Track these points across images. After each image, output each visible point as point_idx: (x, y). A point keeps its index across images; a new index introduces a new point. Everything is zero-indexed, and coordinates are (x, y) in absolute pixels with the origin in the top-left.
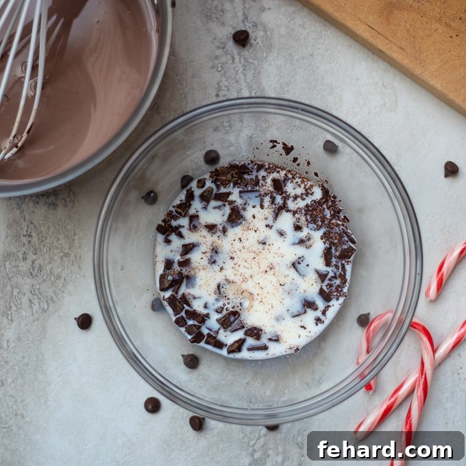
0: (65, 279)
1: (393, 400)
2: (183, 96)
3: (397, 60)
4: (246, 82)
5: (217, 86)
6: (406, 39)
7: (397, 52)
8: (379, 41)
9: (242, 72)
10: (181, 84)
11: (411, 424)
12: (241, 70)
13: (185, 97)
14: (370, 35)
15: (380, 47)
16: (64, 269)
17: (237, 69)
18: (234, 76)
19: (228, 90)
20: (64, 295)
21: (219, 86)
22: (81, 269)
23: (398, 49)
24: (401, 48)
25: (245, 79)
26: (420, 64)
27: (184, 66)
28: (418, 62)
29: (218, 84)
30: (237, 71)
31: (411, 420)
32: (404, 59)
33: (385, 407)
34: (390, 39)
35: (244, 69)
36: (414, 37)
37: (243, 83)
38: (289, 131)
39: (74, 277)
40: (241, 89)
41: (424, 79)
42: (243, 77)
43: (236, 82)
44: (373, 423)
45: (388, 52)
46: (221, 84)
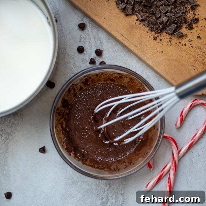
0: (16, 124)
1: (162, 172)
2: (65, 42)
3: (133, 51)
4: (93, 35)
5: (80, 37)
6: (138, 42)
7: (133, 47)
8: (125, 42)
9: (91, 31)
10: (64, 37)
11: (170, 182)
12: (90, 30)
13: (66, 43)
14: (122, 39)
15: (126, 45)
16: (15, 120)
17: (88, 29)
18: (87, 33)
19: (85, 39)
20: (16, 132)
21: (81, 37)
22: (23, 120)
23: (134, 46)
24: (135, 45)
25: (92, 34)
26: (143, 53)
27: (65, 29)
28: (142, 52)
29: (80, 36)
30: (89, 30)
31: (170, 180)
32: (136, 50)
33: (159, 176)
34: (131, 41)
35: (92, 30)
36: (141, 41)
37: (91, 36)
38: (113, 53)
39: (20, 123)
40: (91, 38)
41: (145, 60)
42: (91, 33)
43: (88, 35)
44: (154, 183)
45: (130, 47)
46: (81, 36)
